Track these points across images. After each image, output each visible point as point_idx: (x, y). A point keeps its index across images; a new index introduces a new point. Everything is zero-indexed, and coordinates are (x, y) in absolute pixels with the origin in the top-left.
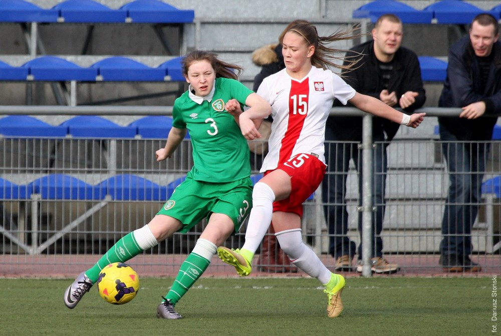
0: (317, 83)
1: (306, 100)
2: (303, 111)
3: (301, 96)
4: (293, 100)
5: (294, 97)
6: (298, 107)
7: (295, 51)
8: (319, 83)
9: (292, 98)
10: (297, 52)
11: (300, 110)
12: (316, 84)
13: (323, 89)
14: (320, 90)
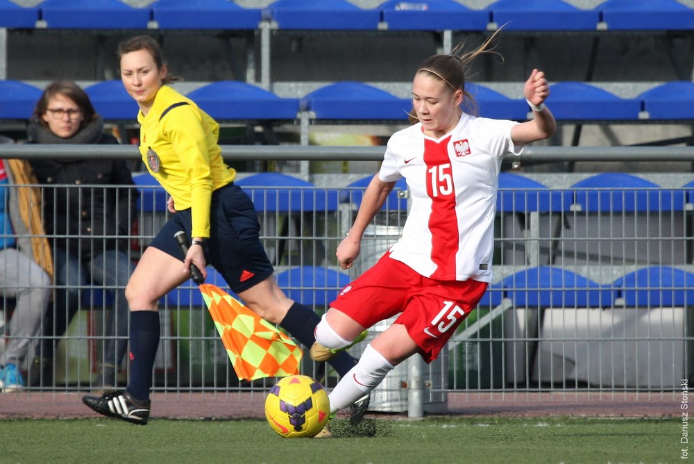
0: (458, 142)
1: (448, 171)
2: (446, 189)
3: (442, 167)
4: (431, 174)
5: (433, 170)
6: (439, 184)
7: (434, 103)
8: (461, 143)
9: (430, 171)
10: (437, 105)
11: (442, 188)
12: (457, 144)
13: (469, 150)
14: (463, 154)
